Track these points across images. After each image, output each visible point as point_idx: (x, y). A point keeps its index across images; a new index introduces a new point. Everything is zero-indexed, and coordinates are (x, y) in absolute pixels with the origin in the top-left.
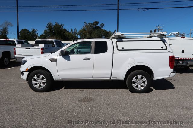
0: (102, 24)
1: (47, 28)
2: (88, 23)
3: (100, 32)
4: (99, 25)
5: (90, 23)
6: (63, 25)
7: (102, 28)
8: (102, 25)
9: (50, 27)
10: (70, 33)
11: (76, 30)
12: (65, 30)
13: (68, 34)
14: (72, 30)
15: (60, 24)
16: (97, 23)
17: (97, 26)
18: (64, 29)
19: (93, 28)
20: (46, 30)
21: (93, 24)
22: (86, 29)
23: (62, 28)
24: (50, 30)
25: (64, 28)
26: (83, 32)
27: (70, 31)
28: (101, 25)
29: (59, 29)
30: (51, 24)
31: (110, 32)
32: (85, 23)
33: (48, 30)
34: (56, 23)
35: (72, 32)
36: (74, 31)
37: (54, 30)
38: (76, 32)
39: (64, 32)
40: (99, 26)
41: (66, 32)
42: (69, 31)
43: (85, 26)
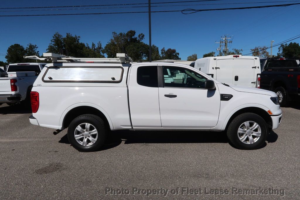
0: (142, 34)
1: (53, 43)
2: (118, 33)
3: (138, 48)
4: (136, 36)
5: (121, 34)
6: (79, 37)
7: (141, 41)
8: (141, 36)
9: (57, 40)
10: (90, 50)
11: (100, 44)
12: (83, 45)
13: (87, 51)
14: (93, 45)
15: (74, 36)
16: (132, 33)
17: (133, 37)
18: (81, 44)
19: (127, 41)
20: (51, 46)
21: (127, 34)
22: (116, 43)
23: (78, 42)
24: (58, 45)
25: (80, 42)
26: (112, 47)
27: (91, 46)
28: (139, 36)
29: (73, 43)
30: (59, 35)
31: (155, 47)
32: (114, 33)
33: (55, 45)
34: (67, 34)
35: (95, 48)
36: (96, 47)
37: (64, 46)
38: (100, 48)
39: (82, 49)
40: (136, 38)
41: (84, 49)
42: (89, 47)
43: (114, 38)
